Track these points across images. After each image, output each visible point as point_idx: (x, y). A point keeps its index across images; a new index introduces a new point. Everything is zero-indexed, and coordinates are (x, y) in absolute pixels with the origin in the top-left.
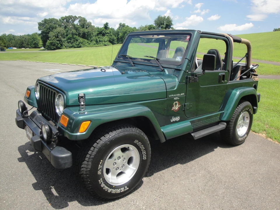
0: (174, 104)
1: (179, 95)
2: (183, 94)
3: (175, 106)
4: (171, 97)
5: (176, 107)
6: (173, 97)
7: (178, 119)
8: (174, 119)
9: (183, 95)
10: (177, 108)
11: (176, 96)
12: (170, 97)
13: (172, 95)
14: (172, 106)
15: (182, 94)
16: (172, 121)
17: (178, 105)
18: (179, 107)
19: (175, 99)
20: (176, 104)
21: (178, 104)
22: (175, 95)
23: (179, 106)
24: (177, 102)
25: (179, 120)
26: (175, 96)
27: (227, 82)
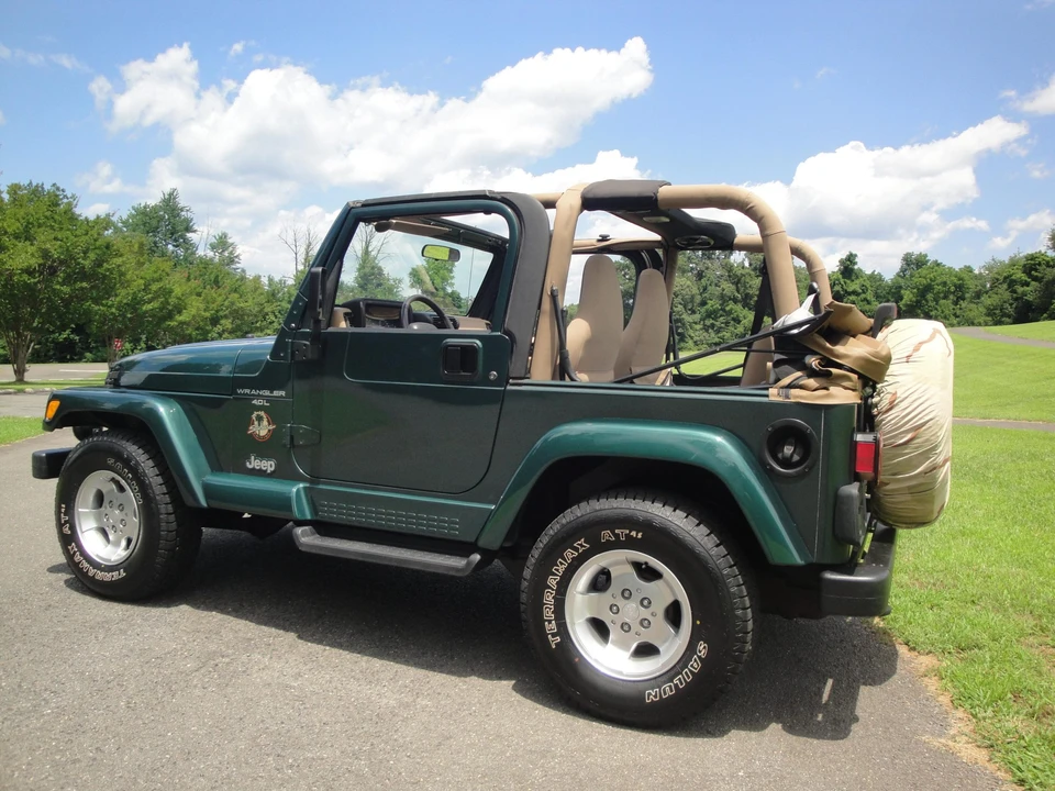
0: (254, 416)
1: (267, 393)
2: (283, 393)
3: (256, 423)
4: (244, 394)
5: (262, 429)
6: (247, 394)
7: (269, 465)
8: (254, 463)
9: (282, 396)
10: (263, 433)
11: (259, 395)
12: (240, 394)
13: (247, 391)
14: (250, 422)
15: (276, 393)
16: (250, 467)
17: (265, 422)
18: (269, 431)
19: (254, 402)
20: (260, 419)
21: (265, 420)
22: (253, 392)
23: (271, 427)
24: (262, 413)
25: (273, 469)
26: (253, 395)
27: (507, 383)
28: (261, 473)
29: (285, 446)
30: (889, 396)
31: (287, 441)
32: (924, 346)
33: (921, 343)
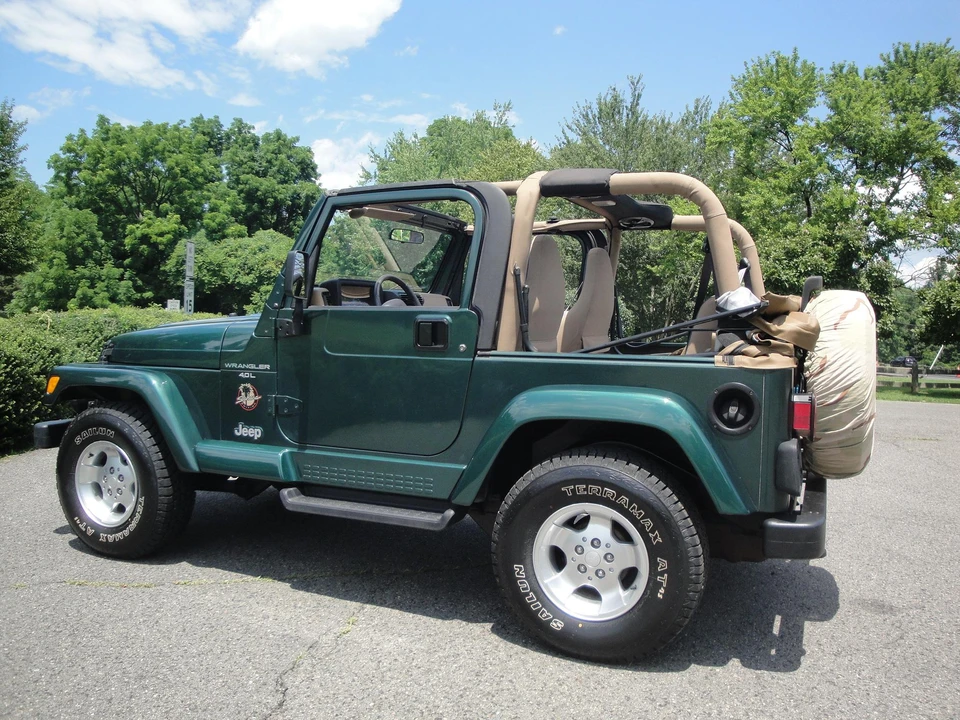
0: (241, 388)
1: (253, 366)
2: (268, 367)
3: (243, 394)
4: (231, 368)
5: (249, 399)
6: (234, 368)
7: (256, 432)
8: (242, 431)
9: (266, 370)
10: (250, 403)
11: (245, 369)
12: (228, 368)
13: (234, 365)
14: (237, 394)
15: (261, 367)
16: (238, 434)
17: (252, 394)
18: (256, 401)
19: (241, 375)
20: (246, 390)
21: (252, 391)
22: (240, 366)
23: (258, 398)
25: (259, 436)
26: (240, 369)
27: (476, 354)
28: (248, 440)
29: (270, 414)
30: (819, 360)
31: (272, 410)
32: (849, 315)
33: (847, 312)
